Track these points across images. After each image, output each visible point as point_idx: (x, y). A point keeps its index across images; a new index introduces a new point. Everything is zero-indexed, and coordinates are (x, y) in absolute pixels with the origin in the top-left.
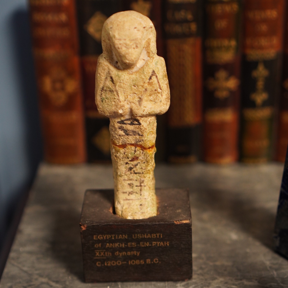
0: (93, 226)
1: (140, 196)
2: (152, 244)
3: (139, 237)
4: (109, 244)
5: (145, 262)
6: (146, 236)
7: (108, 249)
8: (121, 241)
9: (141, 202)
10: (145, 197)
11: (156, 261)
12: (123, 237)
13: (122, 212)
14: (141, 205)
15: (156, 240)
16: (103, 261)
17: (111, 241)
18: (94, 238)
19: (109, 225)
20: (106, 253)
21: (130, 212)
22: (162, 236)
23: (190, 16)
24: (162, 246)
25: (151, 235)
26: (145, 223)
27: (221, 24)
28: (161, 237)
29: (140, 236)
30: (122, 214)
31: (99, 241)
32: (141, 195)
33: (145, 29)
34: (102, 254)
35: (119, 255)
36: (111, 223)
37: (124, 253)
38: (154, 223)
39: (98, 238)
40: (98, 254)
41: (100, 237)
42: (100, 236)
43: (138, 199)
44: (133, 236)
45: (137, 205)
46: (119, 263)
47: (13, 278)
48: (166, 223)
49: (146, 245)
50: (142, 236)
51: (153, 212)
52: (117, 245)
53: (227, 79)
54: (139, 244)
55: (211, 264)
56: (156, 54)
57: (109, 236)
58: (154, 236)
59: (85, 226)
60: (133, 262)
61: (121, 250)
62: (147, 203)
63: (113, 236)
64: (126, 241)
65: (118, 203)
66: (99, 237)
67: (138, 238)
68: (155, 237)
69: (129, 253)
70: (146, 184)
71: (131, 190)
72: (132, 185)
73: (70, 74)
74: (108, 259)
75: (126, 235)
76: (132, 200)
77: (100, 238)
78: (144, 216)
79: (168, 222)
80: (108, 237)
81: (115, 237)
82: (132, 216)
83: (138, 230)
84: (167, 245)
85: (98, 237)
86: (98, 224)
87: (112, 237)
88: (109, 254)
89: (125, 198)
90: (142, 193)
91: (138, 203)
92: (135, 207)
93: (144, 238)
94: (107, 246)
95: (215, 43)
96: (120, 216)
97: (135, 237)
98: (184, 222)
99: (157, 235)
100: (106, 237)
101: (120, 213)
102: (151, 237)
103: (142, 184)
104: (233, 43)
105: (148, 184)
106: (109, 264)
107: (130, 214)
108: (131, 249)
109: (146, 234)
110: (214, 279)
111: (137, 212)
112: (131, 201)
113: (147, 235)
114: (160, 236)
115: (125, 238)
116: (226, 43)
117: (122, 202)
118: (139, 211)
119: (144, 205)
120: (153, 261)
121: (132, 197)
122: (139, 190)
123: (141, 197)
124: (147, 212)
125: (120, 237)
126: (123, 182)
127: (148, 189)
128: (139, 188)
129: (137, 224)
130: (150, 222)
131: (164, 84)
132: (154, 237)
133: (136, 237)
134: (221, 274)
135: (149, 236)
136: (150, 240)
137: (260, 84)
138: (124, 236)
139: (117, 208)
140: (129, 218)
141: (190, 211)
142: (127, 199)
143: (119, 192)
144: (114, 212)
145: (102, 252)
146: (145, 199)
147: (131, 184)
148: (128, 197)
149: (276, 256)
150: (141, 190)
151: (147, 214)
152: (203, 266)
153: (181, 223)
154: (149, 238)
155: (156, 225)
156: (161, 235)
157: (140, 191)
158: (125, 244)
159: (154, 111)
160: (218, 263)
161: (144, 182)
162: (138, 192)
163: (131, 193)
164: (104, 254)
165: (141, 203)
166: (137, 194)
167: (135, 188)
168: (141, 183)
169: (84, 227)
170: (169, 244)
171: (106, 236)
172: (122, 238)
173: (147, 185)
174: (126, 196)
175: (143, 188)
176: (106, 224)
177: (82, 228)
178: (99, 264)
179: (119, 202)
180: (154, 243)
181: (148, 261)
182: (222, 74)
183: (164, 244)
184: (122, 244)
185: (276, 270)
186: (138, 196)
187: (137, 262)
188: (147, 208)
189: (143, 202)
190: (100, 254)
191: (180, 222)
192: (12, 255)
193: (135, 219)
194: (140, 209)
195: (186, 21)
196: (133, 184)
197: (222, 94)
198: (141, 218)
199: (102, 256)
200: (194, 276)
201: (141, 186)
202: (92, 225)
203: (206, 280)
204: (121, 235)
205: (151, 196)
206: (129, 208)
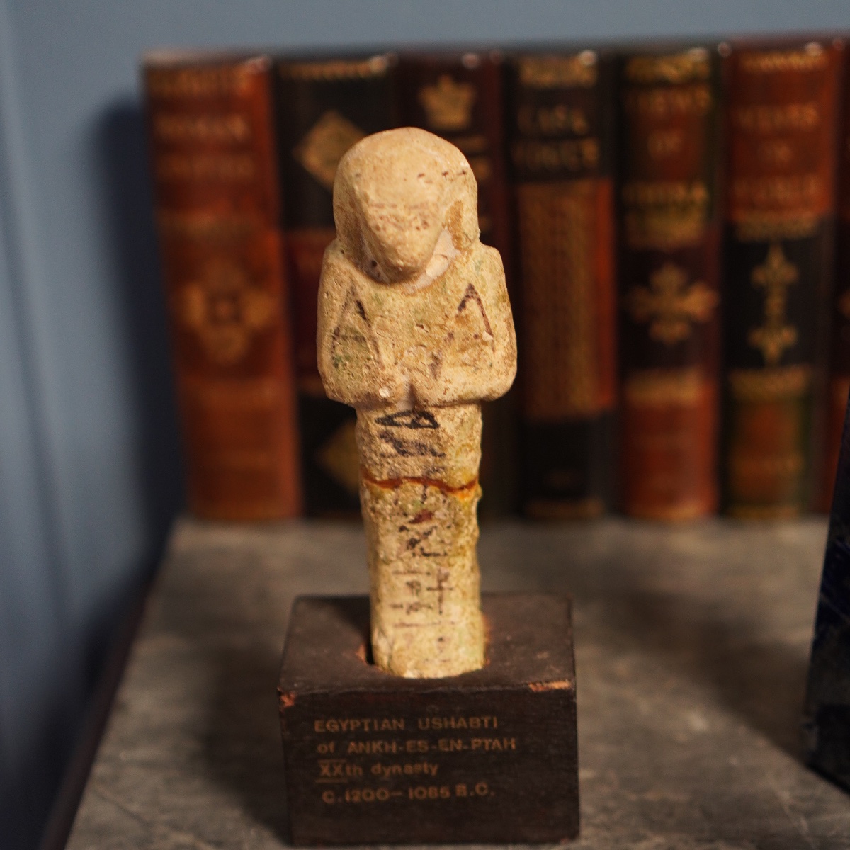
0: (313, 695)
1: (438, 615)
2: (469, 744)
3: (437, 726)
4: (357, 743)
5: (453, 792)
6: (453, 723)
7: (352, 758)
8: (387, 736)
9: (440, 631)
10: (452, 618)
11: (482, 789)
12: (392, 724)
13: (390, 657)
14: (441, 640)
15: (481, 733)
16: (339, 790)
17: (361, 737)
18: (317, 729)
19: (356, 693)
20: (348, 768)
21: (410, 659)
22: (498, 723)
23: (579, 123)
24: (497, 749)
25: (468, 722)
26: (452, 688)
27: (666, 144)
28: (495, 725)
29: (437, 723)
30: (389, 665)
31: (328, 736)
32: (441, 612)
33: (447, 176)
34: (338, 770)
35: (383, 773)
36: (361, 689)
37: (396, 768)
38: (476, 689)
39: (325, 727)
40: (325, 770)
41: (332, 726)
42: (332, 724)
43: (434, 624)
44: (420, 722)
45: (430, 640)
46: (383, 795)
47: (101, 832)
48: (508, 688)
49: (455, 748)
50: (443, 722)
51: (472, 659)
52: (376, 746)
53: (684, 290)
54: (437, 745)
55: (633, 797)
56: (478, 241)
57: (355, 723)
58: (475, 722)
59: (292, 696)
60: (421, 793)
61: (387, 759)
62: (456, 634)
63: (366, 722)
64: (402, 736)
65: (381, 634)
66: (328, 726)
67: (434, 727)
68: (479, 725)
69: (409, 769)
70: (453, 584)
71: (414, 599)
72: (418, 587)
74: (353, 784)
75: (402, 721)
76: (417, 625)
77: (331, 727)
78: (449, 670)
79: (513, 686)
80: (354, 724)
81: (371, 725)
82: (416, 668)
83: (433, 706)
84: (510, 747)
85: (325, 724)
86: (327, 691)
87: (362, 725)
88: (356, 771)
89: (397, 622)
90: (444, 607)
91: (432, 634)
92: (425, 646)
93: (450, 729)
94: (350, 750)
95: (650, 193)
96: (384, 669)
97: (424, 724)
98: (556, 685)
99: (482, 722)
100: (349, 726)
101: (385, 660)
102: (468, 725)
103: (444, 585)
104: (699, 194)
105: (460, 584)
106: (356, 796)
107: (410, 664)
108: (415, 758)
109: (453, 719)
110: (638, 838)
111: (431, 657)
112: (414, 630)
113: (457, 721)
114: (491, 723)
115: (398, 727)
116: (680, 193)
117: (390, 631)
118: (436, 657)
119: (449, 639)
120: (473, 789)
121: (418, 617)
122: (436, 600)
123: (440, 618)
124: (457, 660)
125: (384, 726)
126: (393, 578)
127: (460, 596)
128: (437, 593)
129: (429, 691)
130: (464, 686)
131: (500, 320)
132: (475, 724)
133: (428, 726)
134: (657, 826)
135: (462, 723)
136: (465, 734)
137: (775, 304)
138: (395, 722)
139: (377, 648)
140: (410, 674)
141: (573, 655)
142: (403, 625)
143: (383, 604)
144: (371, 658)
145: (337, 764)
146: (453, 623)
147: (414, 584)
148: (407, 620)
149: (810, 777)
150: (441, 600)
151: (456, 664)
152: (611, 804)
153: (547, 688)
154: (462, 729)
155: (480, 693)
156: (495, 719)
157: (437, 603)
158: (399, 744)
159: (472, 393)
160: (651, 796)
161: (450, 578)
162: (432, 605)
163: (413, 608)
164: (344, 769)
165: (440, 635)
166: (430, 611)
167: (426, 594)
168: (440, 581)
169: (289, 697)
170: (515, 743)
171: (347, 722)
172: (390, 728)
173: (457, 585)
174: (400, 615)
175: (446, 593)
176: (346, 690)
177: (284, 702)
178: (329, 797)
179: (383, 632)
180: (476, 742)
181: (461, 789)
182: (669, 278)
183: (502, 743)
184: (390, 743)
185: (808, 815)
186: (433, 616)
187: (432, 792)
188: (457, 648)
189: (447, 633)
190: (332, 769)
191: (545, 685)
192: (100, 770)
193: (425, 676)
194: (437, 651)
195: (569, 136)
196: (419, 584)
197: (672, 332)
198: (441, 674)
199: (338, 776)
200: (586, 831)
201: (440, 588)
202: (310, 692)
203: (617, 841)
204: (386, 721)
205: (467, 614)
206: (408, 647)
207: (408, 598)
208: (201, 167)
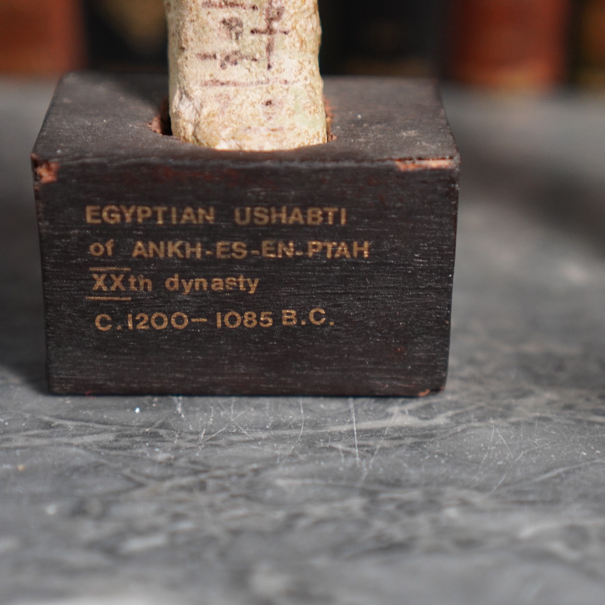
0: (84, 166)
1: (265, 70)
2: (305, 249)
3: (261, 219)
4: (145, 243)
5: (277, 319)
6: (283, 216)
7: (139, 266)
8: (189, 233)
9: (268, 92)
11: (318, 316)
12: (196, 215)
13: (197, 125)
14: (269, 103)
15: (323, 232)
16: (119, 312)
17: (152, 233)
18: (89, 219)
19: (149, 166)
20: (132, 280)
21: (226, 127)
22: (347, 218)
24: (343, 256)
25: (304, 214)
26: (286, 164)
28: (343, 221)
29: (262, 216)
30: (194, 134)
31: (104, 231)
32: (269, 67)
34: (118, 282)
35: (182, 288)
36: (153, 160)
37: (200, 282)
38: (318, 165)
39: (100, 217)
40: (100, 283)
41: (111, 215)
42: (110, 212)
43: (258, 82)
44: (237, 213)
45: (253, 104)
46: (180, 321)
48: (366, 164)
49: (284, 253)
50: (269, 214)
52: (173, 248)
54: (259, 248)
55: (507, 349)
57: (144, 212)
58: (315, 215)
59: (53, 166)
60: (233, 320)
61: (189, 268)
62: (290, 97)
63: (160, 210)
64: (209, 234)
65: (184, 96)
66: (105, 214)
67: (256, 221)
68: (321, 219)
69: (218, 284)
70: (288, 26)
71: (234, 46)
72: (238, 28)
74: (139, 304)
75: (212, 210)
76: (235, 84)
77: (110, 218)
78: (281, 142)
79: (373, 161)
80: (142, 213)
81: (166, 216)
82: (233, 138)
83: (258, 189)
84: (361, 253)
85: (101, 211)
86: (105, 161)
87: (155, 214)
88: (142, 284)
89: (208, 78)
90: (274, 59)
91: (257, 95)
92: (247, 111)
93: (279, 225)
94: (136, 253)
96: (186, 140)
97: (243, 218)
98: (433, 164)
99: (325, 215)
100: (135, 215)
101: (190, 129)
102: (305, 219)
103: (275, 25)
105: (298, 27)
106: (143, 323)
107: (225, 133)
108: (227, 267)
109: (284, 209)
110: (521, 393)
111: (254, 125)
112: (231, 89)
113: (289, 214)
114: (337, 217)
115: (205, 220)
117: (197, 92)
118: (263, 125)
119: (281, 103)
120: (306, 317)
121: (236, 72)
122: (263, 48)
123: (268, 74)
124: (291, 129)
125: (185, 217)
126: (203, 12)
127: (298, 45)
128: (265, 38)
129: (252, 165)
130: (303, 160)
132: (315, 219)
133: (248, 221)
135: (296, 217)
136: (300, 233)
138: (201, 211)
139: (178, 115)
140: (222, 146)
142: (215, 82)
145: (117, 274)
146: (286, 82)
147: (234, 24)
148: (222, 75)
150: (269, 49)
151: (290, 135)
152: (480, 356)
153: (420, 166)
154: (296, 225)
155: (325, 170)
156: (343, 211)
157: (265, 54)
158: (205, 247)
160: (530, 348)
161: (285, 16)
162: (257, 56)
163: (230, 59)
164: (125, 282)
165: (268, 97)
166: (254, 63)
167: (249, 38)
168: (270, 20)
169: (49, 169)
170: (369, 250)
171: (132, 210)
172: (195, 222)
173: (294, 28)
174: (212, 68)
175: (278, 37)
176: (133, 160)
177: (41, 177)
178: (104, 322)
179: (186, 94)
180: (314, 246)
181: (289, 316)
183: (350, 250)
184: (193, 245)
186: (258, 69)
187: (248, 319)
188: (292, 113)
189: (276, 94)
190: (108, 281)
191: (417, 162)
193: (246, 149)
194: (264, 118)
196: (240, 24)
198: (269, 146)
199: (118, 292)
201: (270, 31)
202: (80, 161)
204: (189, 210)
205: (305, 73)
206: (223, 112)
207: (223, 44)
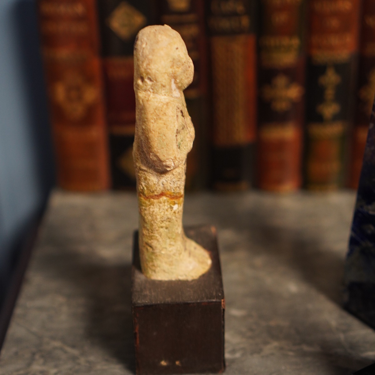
23: (240, 8)
27: (281, 18)
53: (288, 86)
55: (264, 324)
73: (89, 80)
95: (272, 41)
104: (295, 42)
110: (266, 343)
116: (285, 41)
137: (330, 93)
152: (254, 327)
182: (281, 81)
185: (344, 332)
195: (234, 14)
197: (281, 106)
203: (257, 344)
208: (62, 28)
